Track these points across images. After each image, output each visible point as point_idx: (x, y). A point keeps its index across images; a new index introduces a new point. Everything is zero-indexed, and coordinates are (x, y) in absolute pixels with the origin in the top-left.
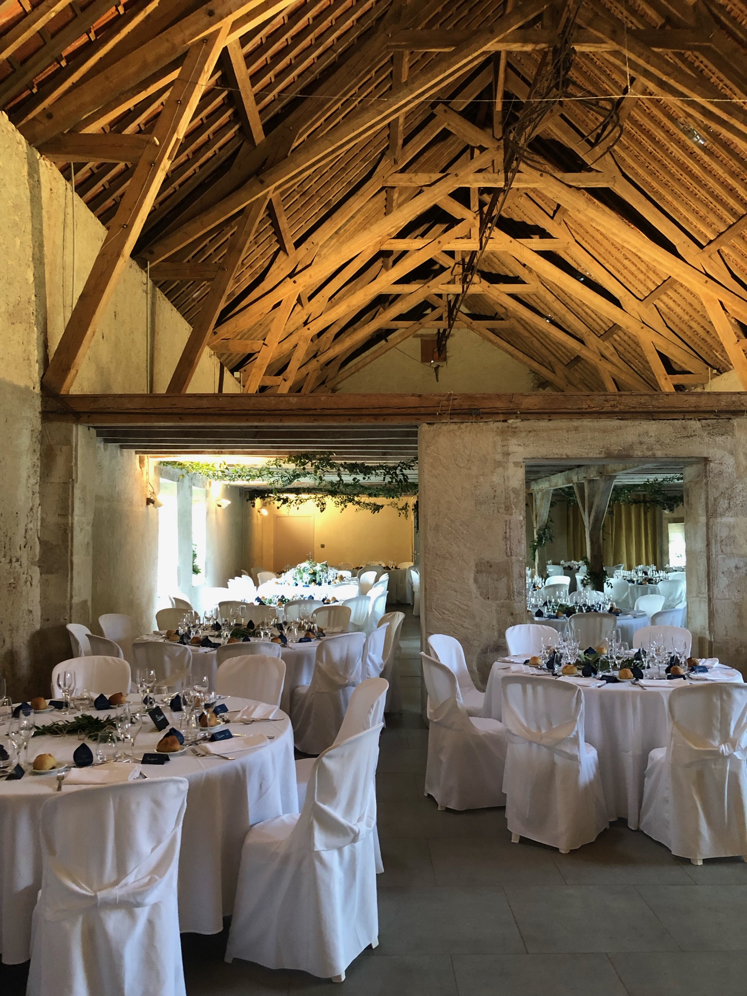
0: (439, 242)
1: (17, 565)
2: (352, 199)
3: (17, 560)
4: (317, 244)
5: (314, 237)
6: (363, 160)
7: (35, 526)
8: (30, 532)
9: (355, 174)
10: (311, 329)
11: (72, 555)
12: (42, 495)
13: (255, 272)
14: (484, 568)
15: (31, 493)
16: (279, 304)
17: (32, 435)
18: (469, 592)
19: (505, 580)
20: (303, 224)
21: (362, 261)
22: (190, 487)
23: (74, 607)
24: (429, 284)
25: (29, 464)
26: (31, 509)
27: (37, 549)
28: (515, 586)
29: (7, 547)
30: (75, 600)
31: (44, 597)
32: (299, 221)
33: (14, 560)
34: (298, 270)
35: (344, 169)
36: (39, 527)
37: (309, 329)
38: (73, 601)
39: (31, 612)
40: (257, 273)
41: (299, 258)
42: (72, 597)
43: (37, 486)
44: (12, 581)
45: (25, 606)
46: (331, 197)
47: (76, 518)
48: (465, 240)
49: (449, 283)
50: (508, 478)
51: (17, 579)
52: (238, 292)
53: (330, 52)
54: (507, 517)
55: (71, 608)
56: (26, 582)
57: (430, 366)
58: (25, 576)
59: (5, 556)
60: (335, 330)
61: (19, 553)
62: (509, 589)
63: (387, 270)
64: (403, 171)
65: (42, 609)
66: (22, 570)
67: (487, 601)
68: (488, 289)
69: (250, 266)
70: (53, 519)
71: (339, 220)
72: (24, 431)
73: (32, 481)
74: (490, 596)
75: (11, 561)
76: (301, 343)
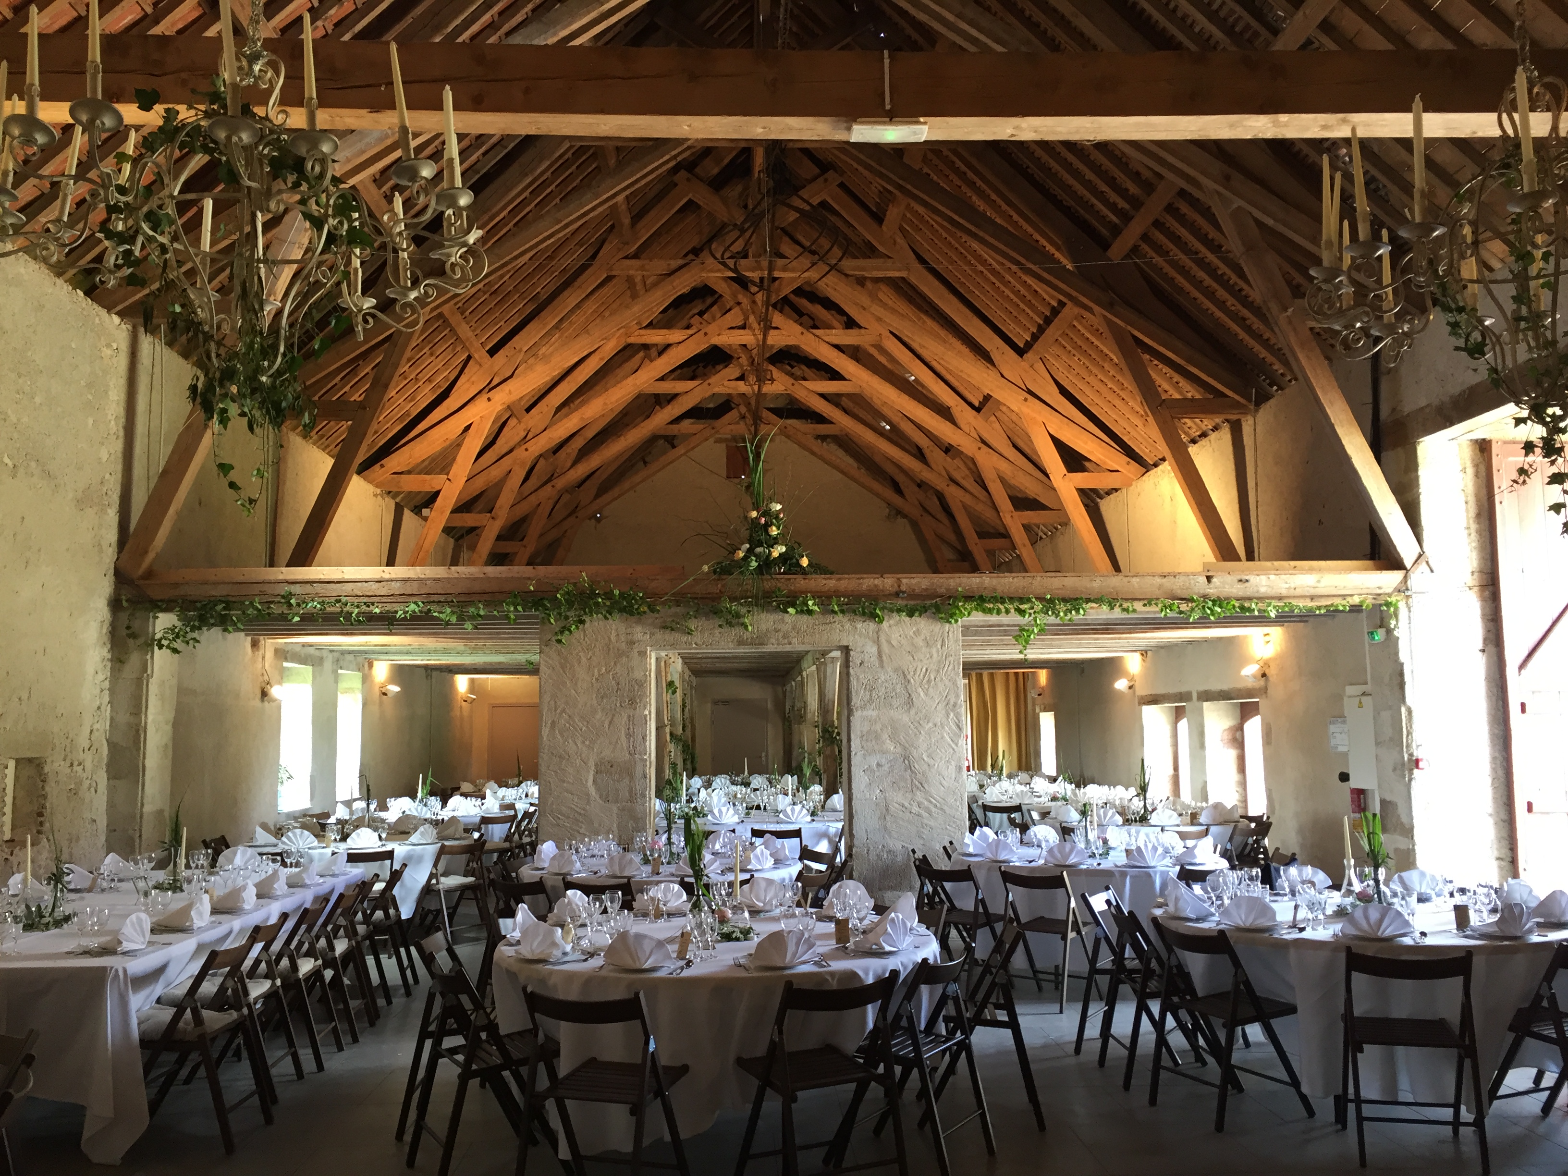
0: (706, 334)
1: (79, 769)
2: (566, 293)
3: (80, 764)
4: (520, 350)
5: (516, 341)
6: (580, 244)
7: (103, 726)
8: (95, 734)
9: (569, 260)
10: (530, 450)
11: (144, 758)
12: (112, 690)
13: (438, 386)
14: (605, 768)
15: (98, 691)
16: (468, 428)
17: (102, 627)
18: (588, 795)
19: (626, 781)
20: (502, 323)
21: (601, 359)
22: (335, 672)
23: (145, 816)
24: (710, 381)
25: (98, 659)
26: (99, 708)
27: (105, 751)
28: (638, 787)
29: (68, 749)
30: (147, 809)
31: (111, 805)
32: (494, 322)
33: (76, 763)
34: (494, 383)
35: (550, 258)
36: (108, 728)
37: (526, 450)
38: (144, 810)
39: (95, 821)
40: (440, 387)
41: (496, 369)
42: (142, 805)
43: (107, 683)
44: (72, 786)
45: (88, 815)
46: (539, 289)
47: (150, 718)
48: (742, 332)
49: (738, 379)
50: (632, 668)
51: (79, 783)
52: (414, 413)
53: (498, 147)
54: (630, 712)
55: (141, 817)
56: (89, 789)
57: (739, 484)
58: (88, 782)
59: (65, 760)
60: (578, 443)
61: (81, 756)
62: (631, 791)
63: (651, 361)
64: (636, 256)
65: (108, 818)
66: (85, 775)
67: (607, 805)
68: (792, 388)
69: (429, 380)
70: (124, 718)
71: (549, 319)
72: (92, 623)
73: (101, 677)
74: (610, 798)
75: (72, 765)
76: (516, 469)
